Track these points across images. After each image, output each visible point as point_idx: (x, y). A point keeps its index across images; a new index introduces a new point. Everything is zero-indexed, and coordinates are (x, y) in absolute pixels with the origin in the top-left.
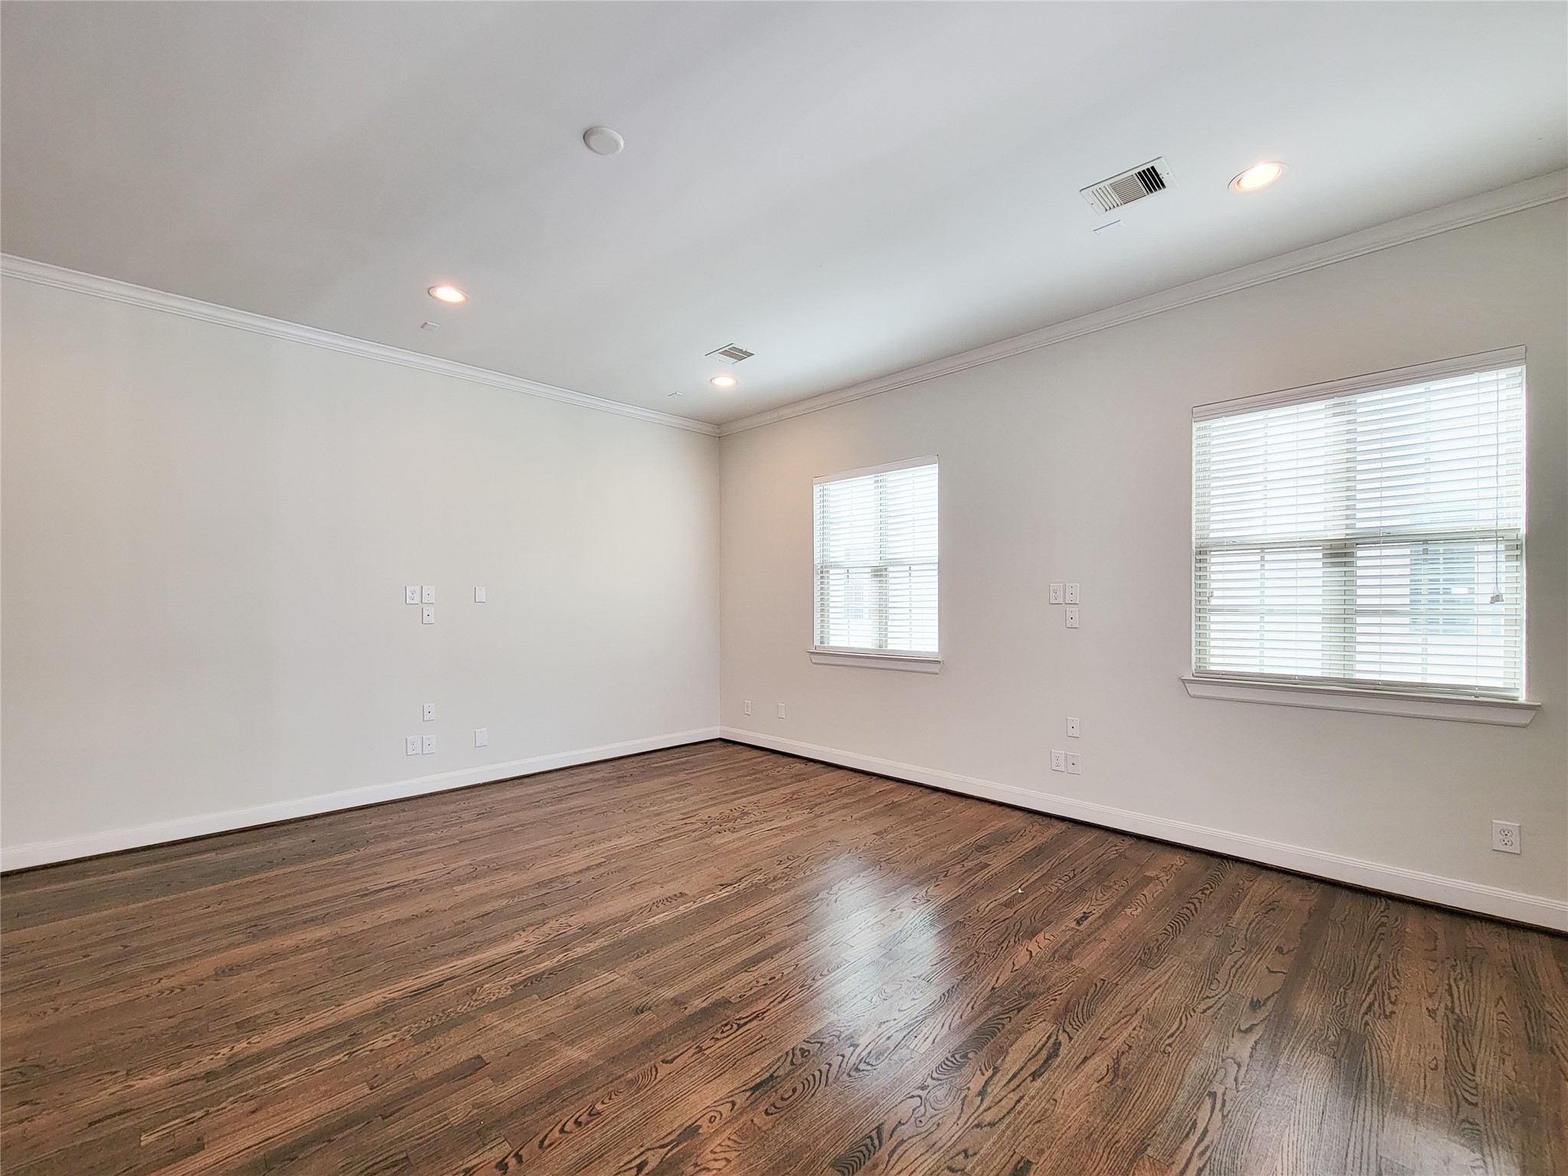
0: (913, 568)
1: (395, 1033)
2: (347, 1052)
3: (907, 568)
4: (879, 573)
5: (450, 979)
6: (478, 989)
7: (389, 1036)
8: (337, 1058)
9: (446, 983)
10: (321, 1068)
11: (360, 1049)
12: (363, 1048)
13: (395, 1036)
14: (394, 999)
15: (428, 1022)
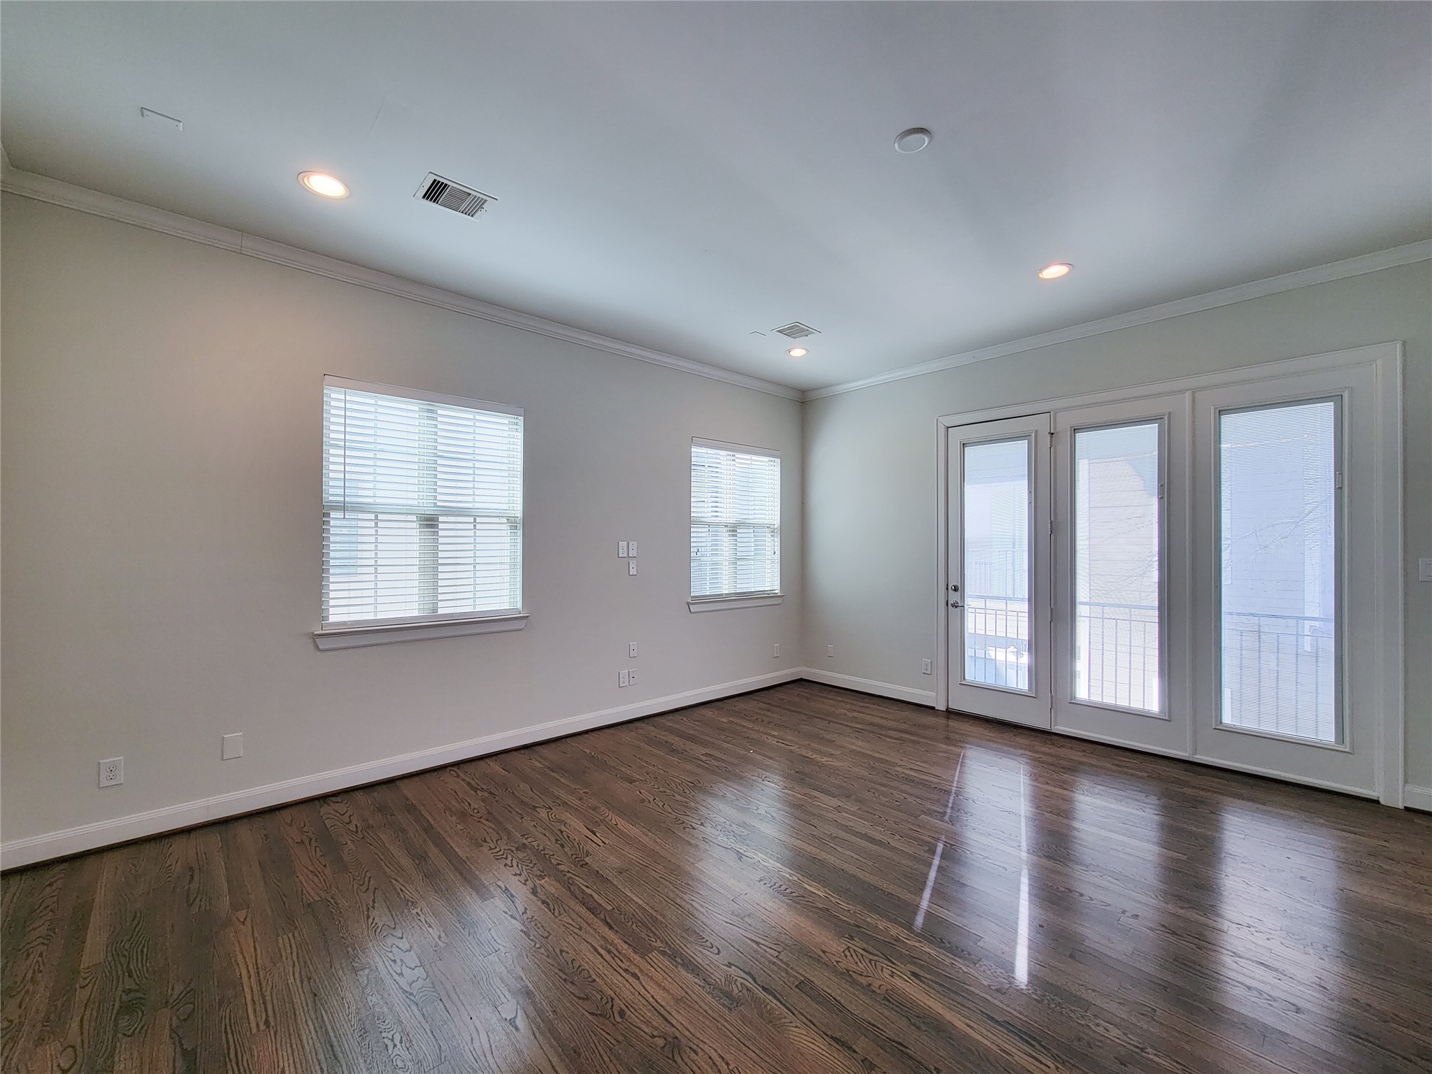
0: (478, 520)
1: (1093, 1027)
2: (1144, 1054)
3: (471, 520)
4: (430, 522)
5: (992, 1019)
6: (993, 988)
7: (1100, 1030)
8: (1156, 1059)
9: (1000, 1020)
10: (1175, 1064)
11: (1132, 1045)
12: (1129, 1044)
13: (1098, 1025)
14: (1055, 1058)
15: (1061, 1008)
